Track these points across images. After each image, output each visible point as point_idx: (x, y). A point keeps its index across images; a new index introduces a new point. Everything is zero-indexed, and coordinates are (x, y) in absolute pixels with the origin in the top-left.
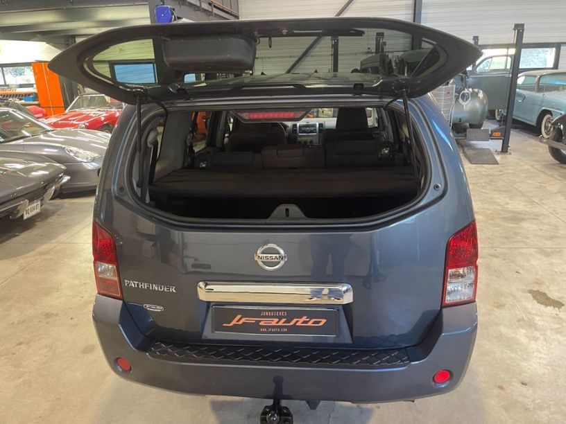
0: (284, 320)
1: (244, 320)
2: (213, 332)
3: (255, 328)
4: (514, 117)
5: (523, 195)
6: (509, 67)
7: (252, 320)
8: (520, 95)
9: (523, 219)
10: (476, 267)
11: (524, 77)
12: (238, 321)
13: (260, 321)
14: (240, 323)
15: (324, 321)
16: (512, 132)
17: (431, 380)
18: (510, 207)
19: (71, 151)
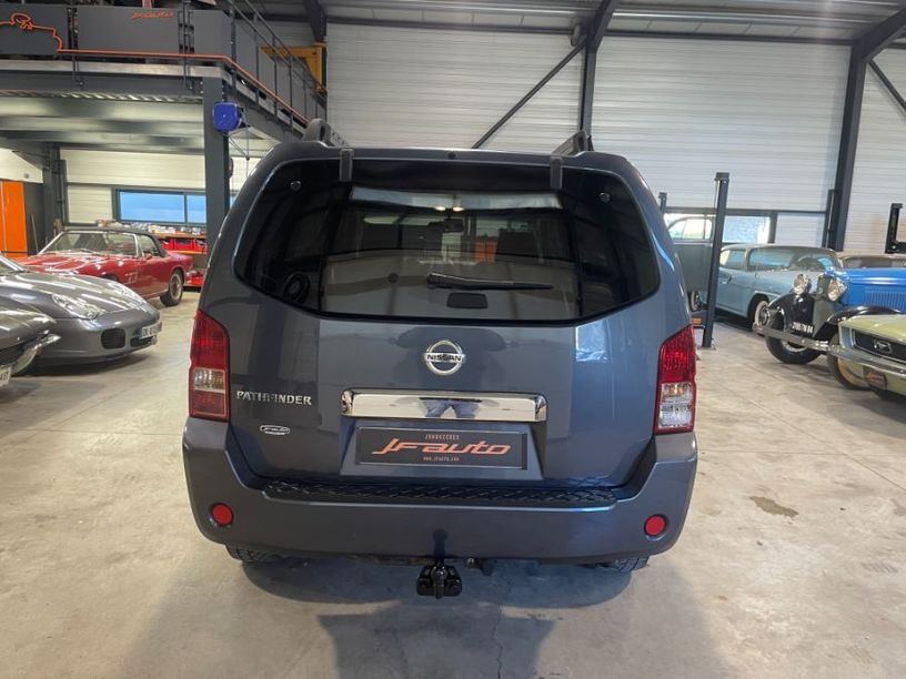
0: (455, 446)
1: (401, 445)
2: (357, 463)
3: (417, 455)
4: (717, 306)
5: (735, 394)
6: (708, 237)
7: (413, 445)
8: (725, 275)
9: (737, 421)
10: (694, 385)
11: (728, 252)
12: (393, 447)
13: (424, 447)
14: (396, 449)
15: (507, 448)
16: (715, 325)
17: (642, 532)
18: (719, 407)
19: (61, 301)
